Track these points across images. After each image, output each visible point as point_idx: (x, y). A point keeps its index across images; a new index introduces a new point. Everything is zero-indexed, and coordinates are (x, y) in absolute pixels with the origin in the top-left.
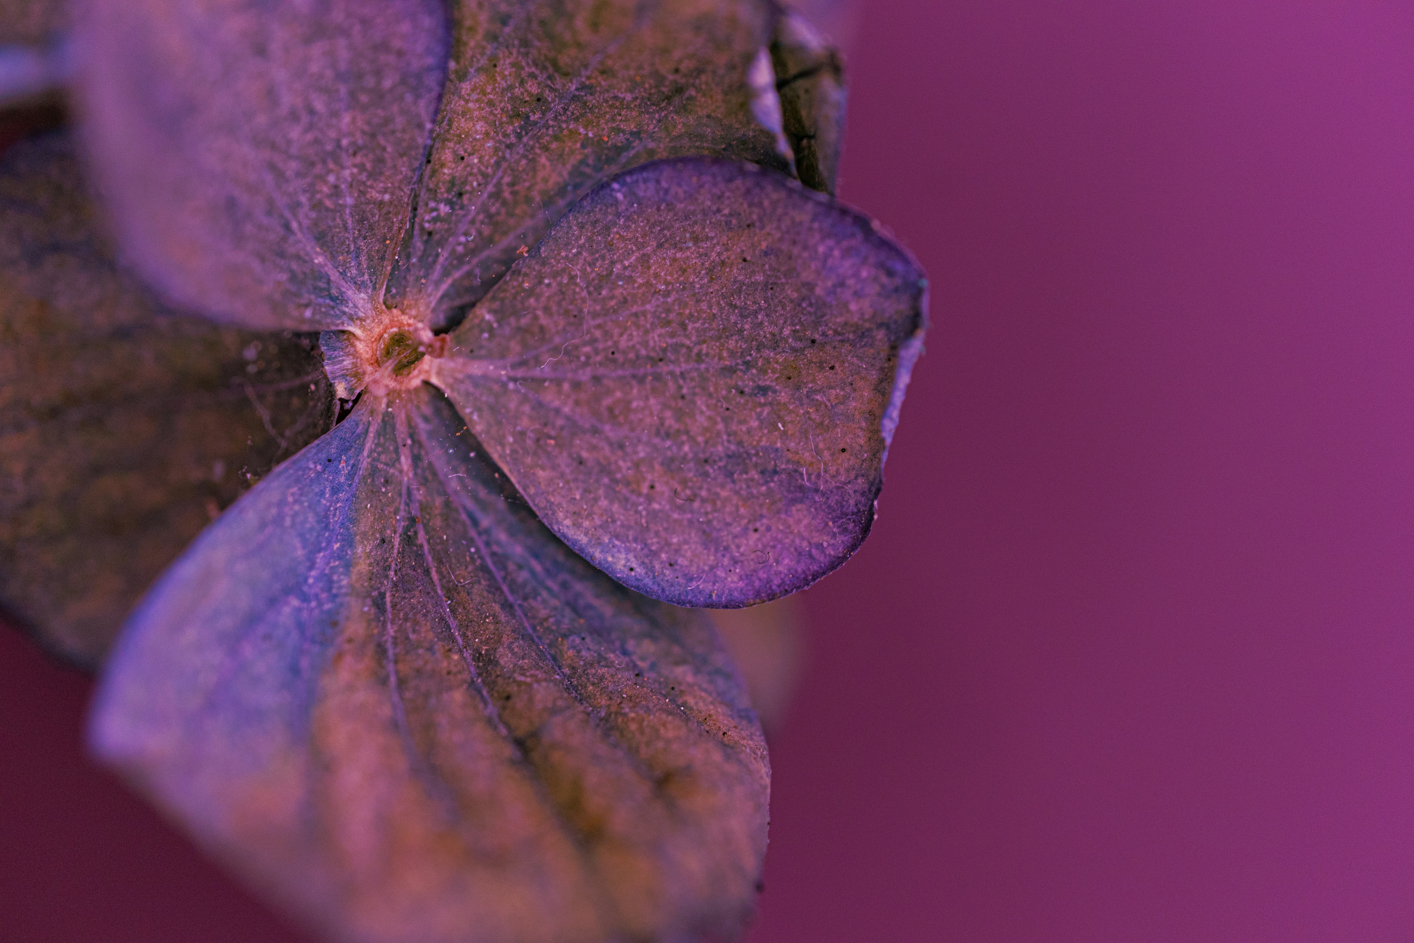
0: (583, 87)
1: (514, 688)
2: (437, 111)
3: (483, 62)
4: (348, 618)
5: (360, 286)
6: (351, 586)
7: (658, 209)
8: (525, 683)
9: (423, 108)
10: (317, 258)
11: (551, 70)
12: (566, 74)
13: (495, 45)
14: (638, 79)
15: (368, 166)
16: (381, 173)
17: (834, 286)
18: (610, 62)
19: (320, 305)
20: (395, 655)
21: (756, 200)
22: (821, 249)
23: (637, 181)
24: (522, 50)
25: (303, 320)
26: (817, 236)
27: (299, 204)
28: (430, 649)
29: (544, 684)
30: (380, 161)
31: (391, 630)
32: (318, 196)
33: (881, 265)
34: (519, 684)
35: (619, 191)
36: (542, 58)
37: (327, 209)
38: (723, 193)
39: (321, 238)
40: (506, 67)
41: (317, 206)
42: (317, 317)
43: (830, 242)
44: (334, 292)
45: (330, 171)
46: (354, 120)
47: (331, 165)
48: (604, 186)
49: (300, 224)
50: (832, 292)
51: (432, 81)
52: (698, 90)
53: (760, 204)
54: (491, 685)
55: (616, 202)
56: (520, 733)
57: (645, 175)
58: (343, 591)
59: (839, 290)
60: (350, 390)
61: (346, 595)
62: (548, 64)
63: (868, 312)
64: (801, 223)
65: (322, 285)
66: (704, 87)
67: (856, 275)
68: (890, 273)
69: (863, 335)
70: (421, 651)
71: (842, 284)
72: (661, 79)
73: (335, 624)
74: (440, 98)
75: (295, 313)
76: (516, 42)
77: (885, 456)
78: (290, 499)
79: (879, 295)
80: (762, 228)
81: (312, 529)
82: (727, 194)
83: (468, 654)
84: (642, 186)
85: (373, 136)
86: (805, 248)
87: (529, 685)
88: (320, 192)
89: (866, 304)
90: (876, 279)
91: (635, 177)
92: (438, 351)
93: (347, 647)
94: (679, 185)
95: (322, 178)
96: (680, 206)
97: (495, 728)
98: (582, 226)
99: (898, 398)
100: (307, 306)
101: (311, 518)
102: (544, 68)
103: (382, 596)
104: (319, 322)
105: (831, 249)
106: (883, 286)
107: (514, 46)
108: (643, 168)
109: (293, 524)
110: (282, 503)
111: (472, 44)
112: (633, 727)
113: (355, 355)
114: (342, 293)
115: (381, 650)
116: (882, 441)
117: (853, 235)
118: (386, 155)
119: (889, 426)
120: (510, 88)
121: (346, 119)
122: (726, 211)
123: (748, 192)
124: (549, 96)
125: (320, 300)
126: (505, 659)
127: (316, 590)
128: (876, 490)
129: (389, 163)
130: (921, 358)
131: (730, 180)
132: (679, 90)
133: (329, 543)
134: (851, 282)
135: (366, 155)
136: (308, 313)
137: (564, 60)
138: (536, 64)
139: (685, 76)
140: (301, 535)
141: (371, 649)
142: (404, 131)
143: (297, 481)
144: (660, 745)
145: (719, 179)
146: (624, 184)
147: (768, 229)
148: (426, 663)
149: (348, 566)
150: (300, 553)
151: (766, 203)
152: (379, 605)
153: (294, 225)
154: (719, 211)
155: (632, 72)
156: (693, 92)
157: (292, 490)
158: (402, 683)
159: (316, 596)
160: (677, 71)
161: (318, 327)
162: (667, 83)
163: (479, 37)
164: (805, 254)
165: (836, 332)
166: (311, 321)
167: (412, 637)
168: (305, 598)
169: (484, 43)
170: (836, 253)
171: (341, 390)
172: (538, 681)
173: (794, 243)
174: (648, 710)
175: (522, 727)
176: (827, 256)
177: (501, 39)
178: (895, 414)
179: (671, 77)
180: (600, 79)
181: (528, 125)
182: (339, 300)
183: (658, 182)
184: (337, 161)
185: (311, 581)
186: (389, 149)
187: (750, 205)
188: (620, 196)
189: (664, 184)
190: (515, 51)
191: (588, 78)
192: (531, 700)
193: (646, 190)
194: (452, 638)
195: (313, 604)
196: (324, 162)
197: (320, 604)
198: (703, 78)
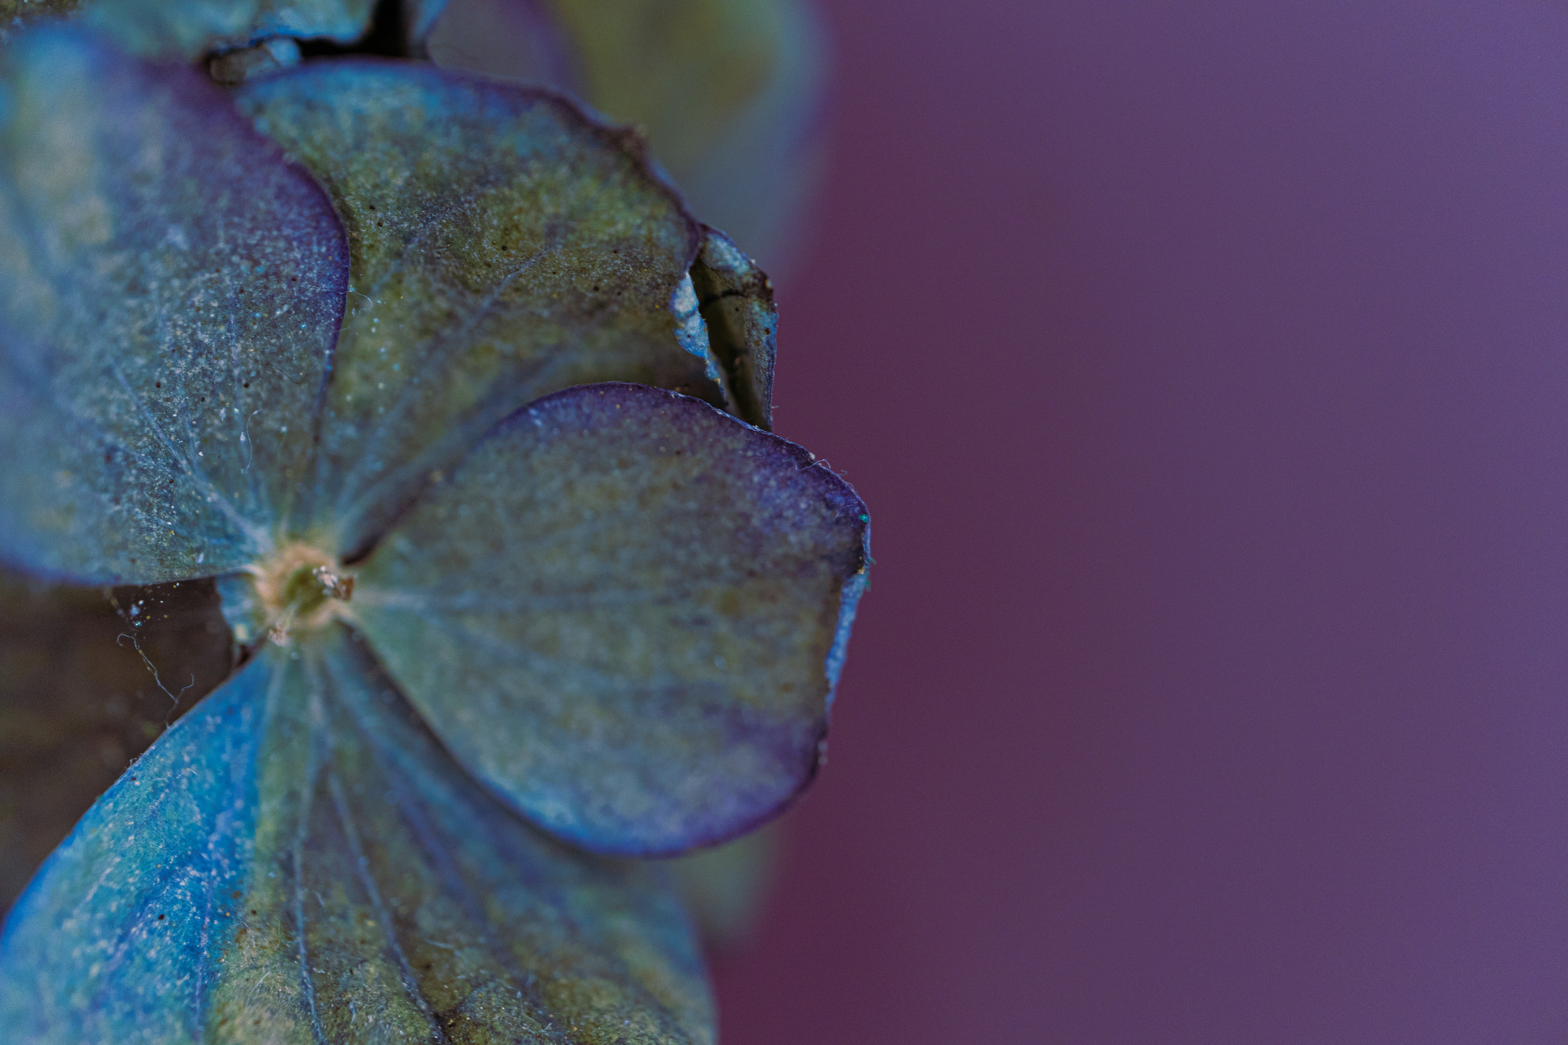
0: (496, 303)
1: (435, 956)
2: (336, 337)
3: (387, 278)
4: (251, 887)
5: (259, 521)
6: (256, 850)
7: (581, 435)
8: (446, 950)
9: (321, 334)
10: (209, 496)
11: (460, 287)
12: (477, 291)
13: (399, 261)
14: (555, 296)
15: (263, 395)
16: (278, 402)
17: (771, 517)
18: (523, 281)
19: (215, 547)
20: (306, 923)
21: (685, 425)
22: (756, 479)
23: (556, 407)
24: (429, 267)
25: (195, 567)
26: (752, 465)
27: (187, 440)
28: (343, 916)
29: (467, 950)
30: (276, 390)
31: (301, 894)
32: (209, 430)
33: (821, 497)
34: (440, 951)
35: (537, 417)
36: (451, 275)
37: (220, 442)
38: (650, 419)
39: (213, 474)
40: (412, 282)
41: (207, 441)
42: (211, 560)
43: (766, 472)
44: (230, 530)
45: (222, 404)
46: (245, 349)
47: (222, 397)
48: (521, 412)
49: (190, 462)
50: (769, 523)
51: (329, 306)
52: (621, 306)
53: (690, 430)
54: (409, 951)
55: (535, 428)
56: (440, 1009)
57: (564, 400)
58: (247, 855)
59: (776, 522)
60: (252, 632)
61: (250, 860)
62: (456, 281)
63: (810, 544)
64: (734, 451)
65: (216, 524)
66: (627, 303)
67: (795, 506)
68: (830, 506)
69: (804, 567)
70: (332, 919)
71: (780, 516)
72: (580, 297)
73: (238, 894)
74: (339, 322)
75: (186, 560)
76: (422, 260)
77: (830, 698)
78: (187, 759)
79: (820, 527)
80: (694, 453)
81: (211, 789)
82: (654, 419)
83: (386, 916)
84: (562, 412)
85: (267, 365)
86: (740, 476)
87: (451, 953)
88: (212, 425)
89: (806, 535)
90: (815, 511)
91: (553, 403)
92: (343, 595)
93: (251, 919)
94: (603, 411)
95: (212, 412)
96: (604, 431)
97: (414, 1001)
98: (499, 452)
99: (843, 636)
100: (198, 550)
101: (210, 778)
102: (453, 285)
103: (290, 857)
104: (214, 566)
105: (768, 479)
106: (824, 518)
107: (419, 262)
108: (562, 394)
109: (190, 789)
110: (177, 766)
111: (374, 261)
112: (564, 996)
113: (256, 595)
114: (239, 531)
115: (289, 919)
116: (827, 681)
117: (790, 465)
118: (283, 384)
119: (834, 667)
120: (418, 304)
121: (236, 348)
122: (654, 435)
123: (676, 417)
124: (461, 312)
125: (214, 541)
126: (426, 922)
127: (216, 856)
128: (821, 732)
129: (286, 391)
130: (866, 594)
131: (657, 406)
132: (601, 306)
133: (231, 801)
134: (789, 513)
135: (261, 385)
136: (201, 559)
137: (473, 279)
138: (444, 280)
139: (605, 292)
140: (200, 799)
141: (277, 921)
142: (300, 358)
143: (195, 737)
144: (592, 1016)
145: (645, 404)
146: (542, 409)
147: (698, 456)
148: (338, 931)
149: (252, 826)
150: (198, 818)
151: (696, 429)
152: (287, 867)
153: (184, 463)
154: (646, 436)
155: (548, 290)
156: (615, 308)
157: (188, 748)
158: (312, 956)
159: (218, 864)
160: (596, 289)
161: (213, 572)
162: (587, 299)
163: (380, 255)
164: (740, 484)
165: (776, 564)
166: (204, 566)
167: (323, 903)
168: (204, 867)
169: (387, 260)
170: (773, 483)
171: (241, 633)
172: (460, 947)
173: (728, 470)
174: (581, 975)
175: (444, 1003)
176: (763, 486)
177: (405, 256)
178: (840, 653)
179: (590, 295)
180: (514, 295)
181: (438, 341)
182: (235, 538)
183: (579, 407)
184: (227, 391)
185: (211, 846)
186: (285, 378)
187: (681, 430)
188: (538, 422)
189: (586, 410)
190: (420, 269)
191: (502, 294)
192: (452, 970)
193: (566, 415)
194: (367, 900)
195: (214, 873)
196: (213, 393)
197: (221, 873)
198: (626, 294)
